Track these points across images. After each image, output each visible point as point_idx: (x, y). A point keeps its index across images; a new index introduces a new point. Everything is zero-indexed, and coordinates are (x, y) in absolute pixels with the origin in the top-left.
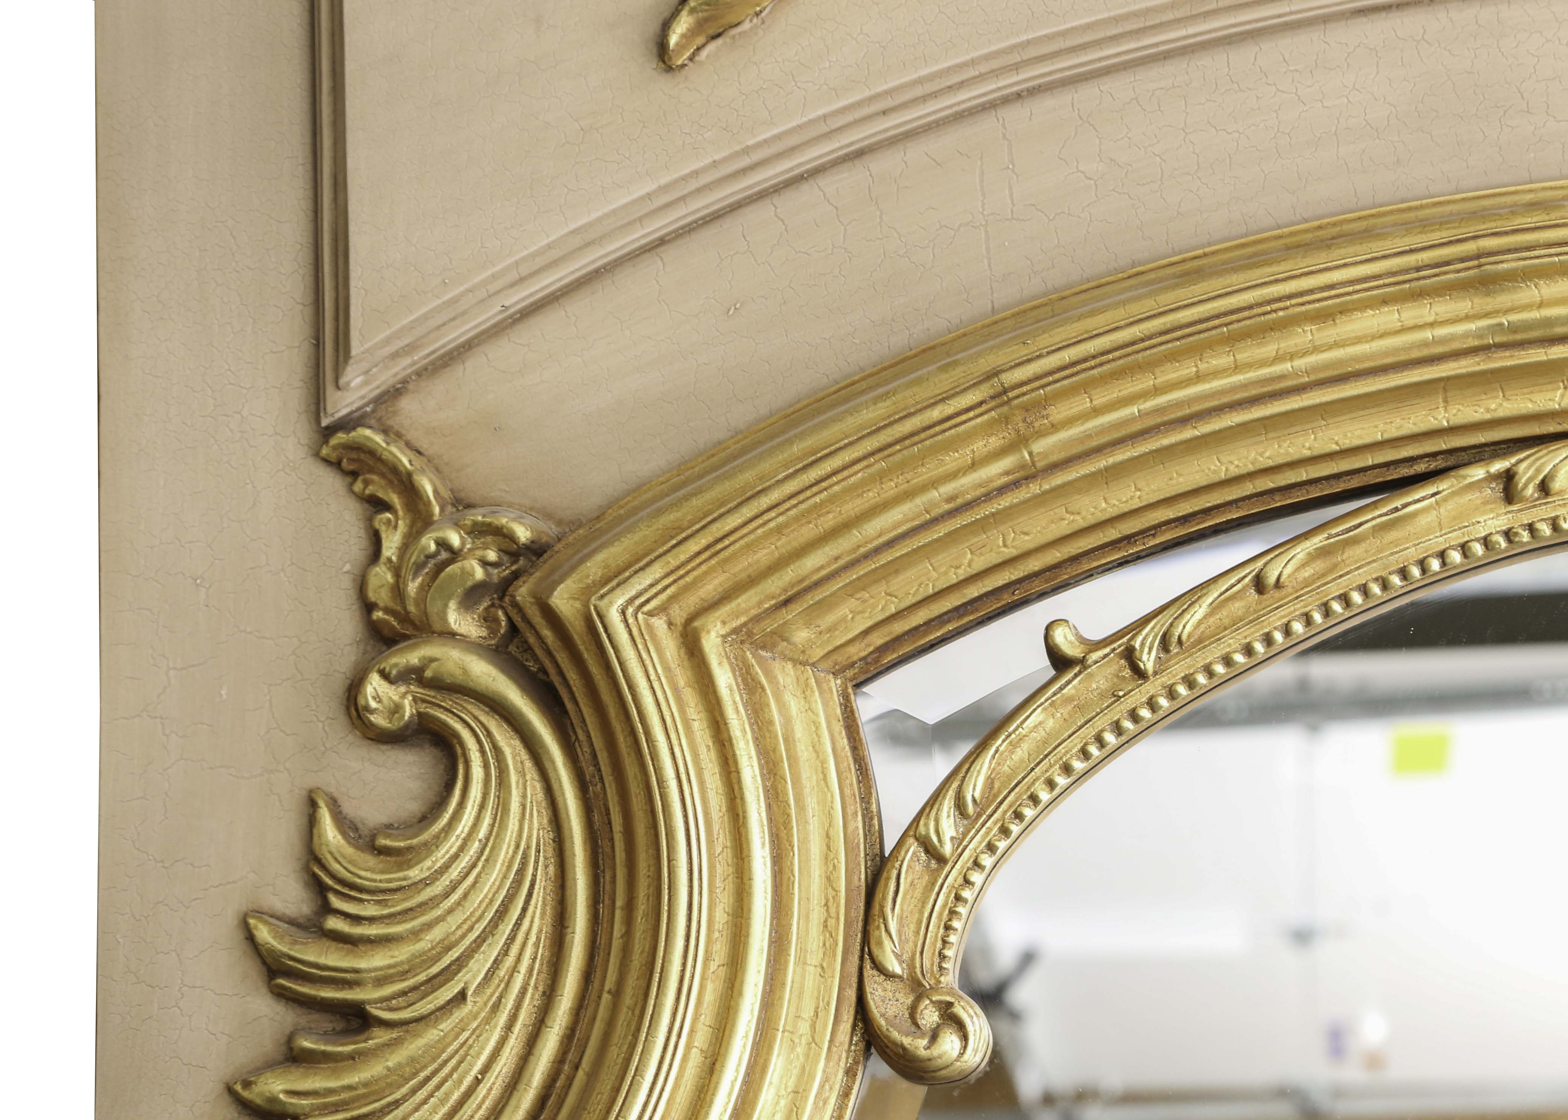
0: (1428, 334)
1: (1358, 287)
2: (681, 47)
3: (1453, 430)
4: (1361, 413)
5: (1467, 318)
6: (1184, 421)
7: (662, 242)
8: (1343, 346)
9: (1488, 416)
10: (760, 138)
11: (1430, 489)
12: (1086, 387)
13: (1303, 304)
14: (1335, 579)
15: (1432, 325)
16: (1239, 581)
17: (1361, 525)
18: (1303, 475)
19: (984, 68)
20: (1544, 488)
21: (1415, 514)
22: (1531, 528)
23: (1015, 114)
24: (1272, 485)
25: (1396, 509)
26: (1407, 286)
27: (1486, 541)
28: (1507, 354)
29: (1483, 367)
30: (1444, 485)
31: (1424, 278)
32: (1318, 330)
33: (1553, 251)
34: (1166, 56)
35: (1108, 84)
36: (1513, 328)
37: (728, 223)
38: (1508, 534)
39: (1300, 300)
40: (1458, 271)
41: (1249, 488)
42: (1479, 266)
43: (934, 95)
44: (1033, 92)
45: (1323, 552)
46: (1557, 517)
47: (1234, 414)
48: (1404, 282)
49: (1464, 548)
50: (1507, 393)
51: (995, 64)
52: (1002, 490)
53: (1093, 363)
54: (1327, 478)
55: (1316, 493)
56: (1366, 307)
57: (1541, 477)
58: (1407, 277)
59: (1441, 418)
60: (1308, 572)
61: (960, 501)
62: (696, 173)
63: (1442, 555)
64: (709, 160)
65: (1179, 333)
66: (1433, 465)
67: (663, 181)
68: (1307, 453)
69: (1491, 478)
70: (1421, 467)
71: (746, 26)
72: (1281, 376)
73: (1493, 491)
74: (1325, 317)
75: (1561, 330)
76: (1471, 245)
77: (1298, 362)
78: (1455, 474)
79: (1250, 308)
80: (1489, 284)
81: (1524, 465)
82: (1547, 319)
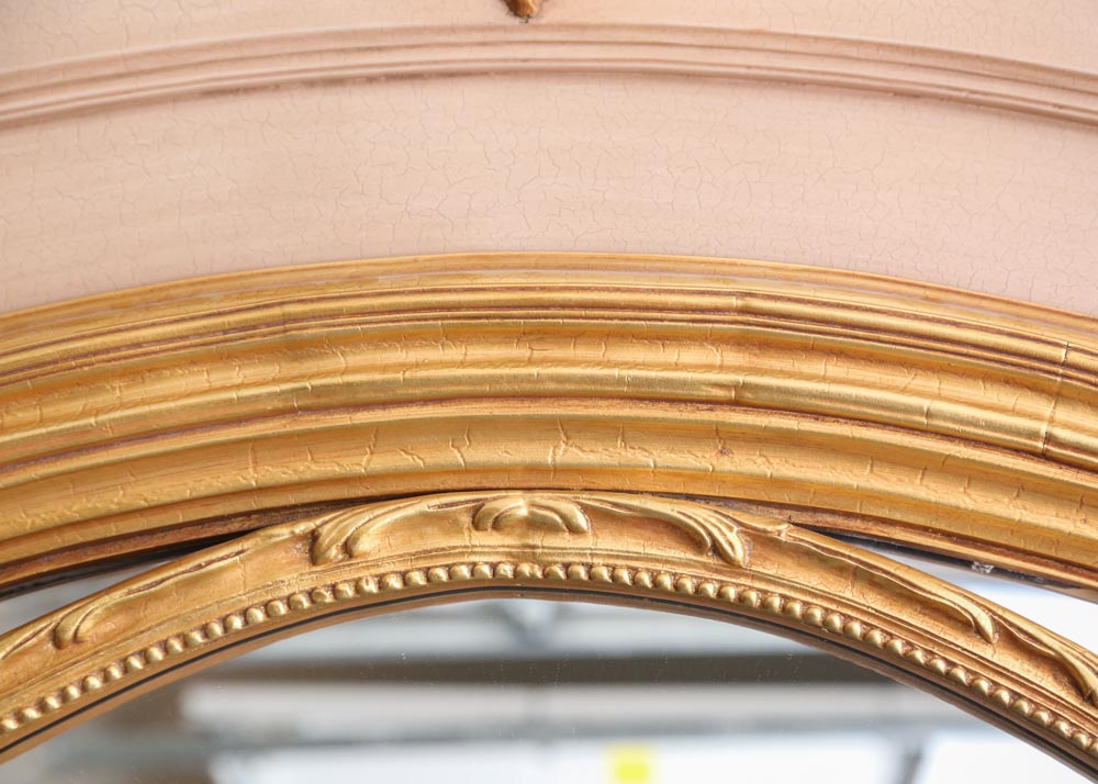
0: (233, 395)
1: (164, 346)
3: (261, 490)
4: (171, 470)
5: (275, 381)
8: (149, 404)
9: (295, 478)
11: (236, 547)
13: (109, 361)
14: (136, 634)
15: (239, 387)
16: (34, 635)
17: (163, 581)
18: (113, 529)
20: (348, 549)
21: (221, 570)
22: (334, 589)
24: (80, 539)
25: (200, 567)
26: (214, 347)
27: (289, 601)
28: (314, 417)
29: (289, 429)
30: (247, 544)
31: (231, 340)
32: (128, 387)
33: (355, 319)
36: (318, 391)
38: (311, 594)
39: (105, 357)
40: (264, 335)
41: (57, 541)
42: (285, 331)
45: (124, 607)
46: (360, 579)
47: (39, 467)
48: (212, 343)
49: (267, 607)
50: (316, 456)
54: (141, 534)
55: (128, 548)
56: (175, 366)
57: (343, 540)
58: (214, 339)
59: (251, 476)
60: (110, 626)
63: (244, 613)
66: (246, 526)
68: (114, 508)
69: (296, 538)
70: (235, 526)
72: (85, 430)
73: (299, 551)
74: (134, 374)
75: (363, 396)
76: (276, 311)
77: (102, 418)
78: (262, 533)
79: (55, 362)
80: (296, 349)
81: (328, 526)
82: (349, 385)
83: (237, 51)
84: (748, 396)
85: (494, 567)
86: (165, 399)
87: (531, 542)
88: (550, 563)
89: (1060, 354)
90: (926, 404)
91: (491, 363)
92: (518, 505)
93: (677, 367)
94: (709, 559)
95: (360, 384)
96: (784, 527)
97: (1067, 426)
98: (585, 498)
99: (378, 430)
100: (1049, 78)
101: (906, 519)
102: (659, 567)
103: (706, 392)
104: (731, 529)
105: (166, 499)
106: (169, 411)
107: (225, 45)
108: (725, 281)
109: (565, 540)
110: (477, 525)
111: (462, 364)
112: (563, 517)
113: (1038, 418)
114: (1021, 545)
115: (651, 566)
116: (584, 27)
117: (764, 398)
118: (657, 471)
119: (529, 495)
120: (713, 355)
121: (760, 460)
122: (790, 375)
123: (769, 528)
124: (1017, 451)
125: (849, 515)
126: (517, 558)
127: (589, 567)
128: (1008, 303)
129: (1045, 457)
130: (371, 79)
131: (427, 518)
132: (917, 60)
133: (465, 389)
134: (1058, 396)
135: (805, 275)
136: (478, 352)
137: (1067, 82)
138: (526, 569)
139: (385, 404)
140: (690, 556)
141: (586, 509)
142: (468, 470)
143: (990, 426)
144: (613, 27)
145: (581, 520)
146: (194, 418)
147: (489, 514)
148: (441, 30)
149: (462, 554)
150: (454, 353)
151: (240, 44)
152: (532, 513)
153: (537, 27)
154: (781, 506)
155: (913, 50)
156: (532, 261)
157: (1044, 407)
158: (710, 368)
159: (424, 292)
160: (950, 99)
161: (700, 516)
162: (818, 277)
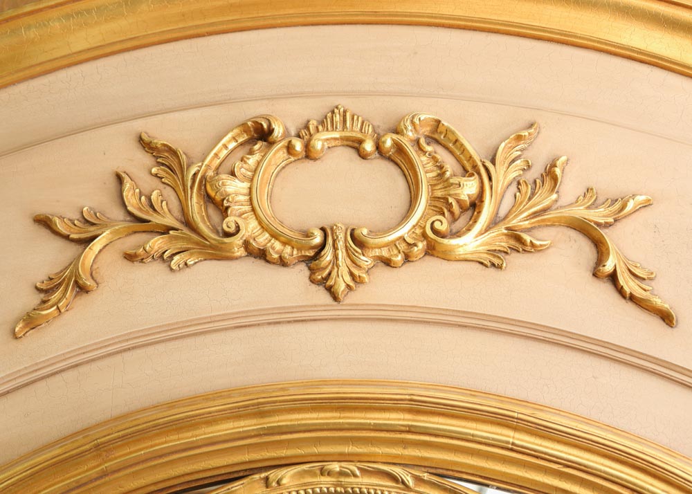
0: (241, 430)
1: (218, 413)
2: (20, 331)
3: (250, 462)
4: (220, 456)
5: (255, 425)
6: (160, 457)
7: (8, 392)
8: (213, 433)
9: (261, 458)
10: (41, 360)
11: (241, 482)
12: (127, 444)
13: (200, 419)
15: (243, 427)
18: (200, 476)
19: (117, 340)
20: (278, 483)
21: (236, 490)
23: (127, 355)
24: (190, 479)
25: (229, 489)
26: (235, 413)
28: (267, 437)
29: (259, 441)
30: (244, 481)
31: (241, 411)
32: (207, 427)
33: (282, 404)
34: (176, 338)
35: (157, 346)
36: (268, 429)
37: (30, 387)
39: (199, 417)
40: (251, 409)
42: (258, 408)
43: (101, 348)
44: (134, 348)
47: (177, 455)
50: (268, 450)
51: (120, 339)
52: (96, 479)
53: (129, 436)
54: (210, 477)
55: (206, 482)
57: (277, 479)
58: (235, 411)
59: (247, 457)
61: (80, 483)
62: (19, 371)
64: (23, 367)
65: (159, 427)
66: (245, 474)
67: (8, 373)
68: (201, 468)
69: (261, 479)
70: (241, 474)
71: (43, 325)
72: (192, 442)
73: (262, 484)
74: (210, 423)
75: (284, 430)
76: (256, 401)
77: (198, 438)
78: (250, 477)
79: (183, 419)
80: (262, 414)
81: (272, 475)
82: (279, 426)
83: (246, 314)
84: (413, 429)
85: (328, 489)
86: (219, 431)
87: (340, 480)
88: (347, 487)
89: (516, 415)
90: (472, 432)
91: (327, 418)
92: (336, 467)
93: (389, 419)
94: (401, 486)
95: (283, 426)
96: (426, 474)
97: (518, 439)
98: (358, 464)
99: (289, 441)
100: (507, 321)
101: (467, 471)
102: (384, 488)
103: (398, 428)
104: (408, 475)
105: (218, 465)
106: (220, 436)
107: (243, 312)
108: (405, 389)
109: (352, 480)
110: (322, 474)
111: (317, 419)
112: (351, 471)
113: (509, 437)
114: (505, 480)
115: (381, 488)
116: (358, 305)
117: (418, 430)
118: (383, 455)
119: (339, 464)
120: (401, 416)
121: (417, 451)
122: (426, 422)
123: (421, 475)
124: (503, 448)
125: (448, 470)
126: (335, 486)
127: (360, 489)
128: (498, 396)
129: (512, 450)
130: (289, 322)
131: (305, 472)
132: (465, 315)
133: (318, 427)
134: (515, 429)
135: (431, 387)
136: (322, 415)
137: (514, 323)
138: (339, 489)
139: (291, 433)
140: (394, 485)
141: (359, 468)
142: (320, 455)
143: (493, 439)
144: (367, 305)
145: (358, 473)
146: (228, 438)
147: (326, 470)
148: (312, 306)
149: (317, 484)
150: (314, 415)
151: (247, 312)
152: (340, 470)
153: (343, 305)
154: (425, 467)
155: (464, 312)
156: (341, 383)
157: (511, 433)
158: (399, 420)
159: (304, 394)
160: (477, 327)
161: (397, 471)
162: (436, 387)
